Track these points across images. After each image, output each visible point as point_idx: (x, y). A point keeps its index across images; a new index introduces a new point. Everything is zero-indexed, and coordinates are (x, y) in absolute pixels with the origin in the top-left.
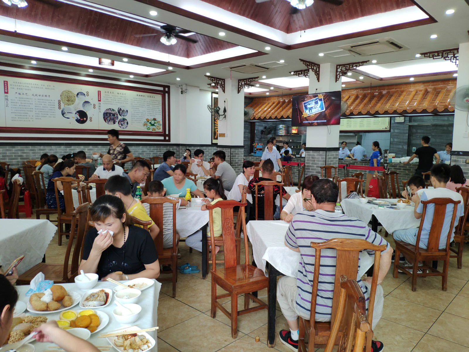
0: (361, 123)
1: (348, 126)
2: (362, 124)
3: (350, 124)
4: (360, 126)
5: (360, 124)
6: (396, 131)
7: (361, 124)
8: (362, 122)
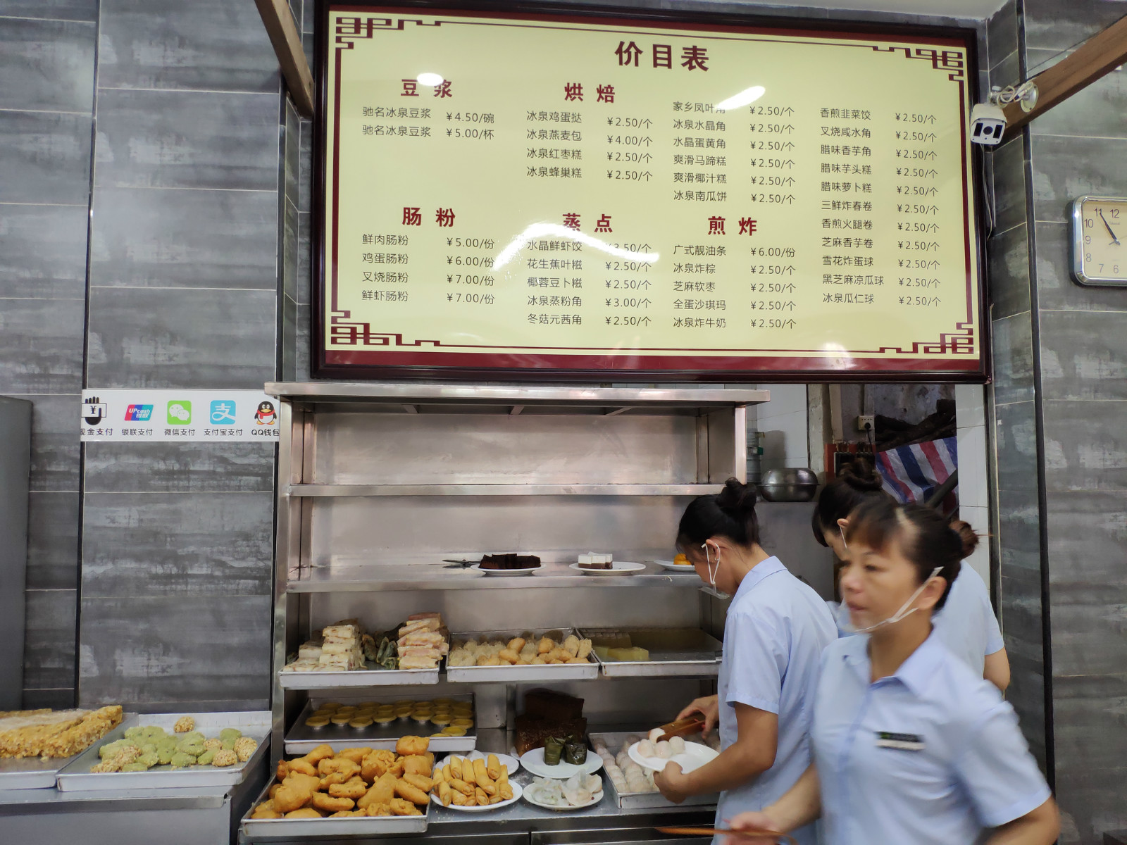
0: (693, 277)
1: (549, 310)
2: (705, 296)
3: (571, 292)
4: (684, 314)
5: (685, 295)
6: (1088, 368)
7: (693, 295)
8: (704, 277)
